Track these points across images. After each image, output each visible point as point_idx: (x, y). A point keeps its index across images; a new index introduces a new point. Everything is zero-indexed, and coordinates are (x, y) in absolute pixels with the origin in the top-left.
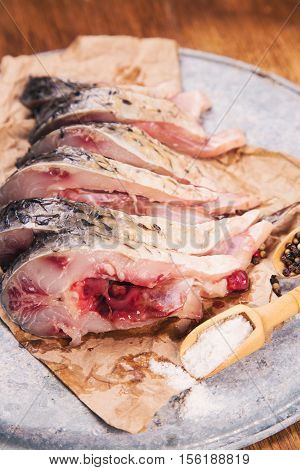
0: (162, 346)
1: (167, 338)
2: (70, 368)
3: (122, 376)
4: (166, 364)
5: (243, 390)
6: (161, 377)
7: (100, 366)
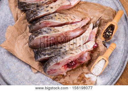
0: (85, 70)
1: (85, 67)
2: (67, 82)
3: (80, 82)
4: (88, 74)
5: (107, 74)
6: (89, 78)
7: (74, 80)
